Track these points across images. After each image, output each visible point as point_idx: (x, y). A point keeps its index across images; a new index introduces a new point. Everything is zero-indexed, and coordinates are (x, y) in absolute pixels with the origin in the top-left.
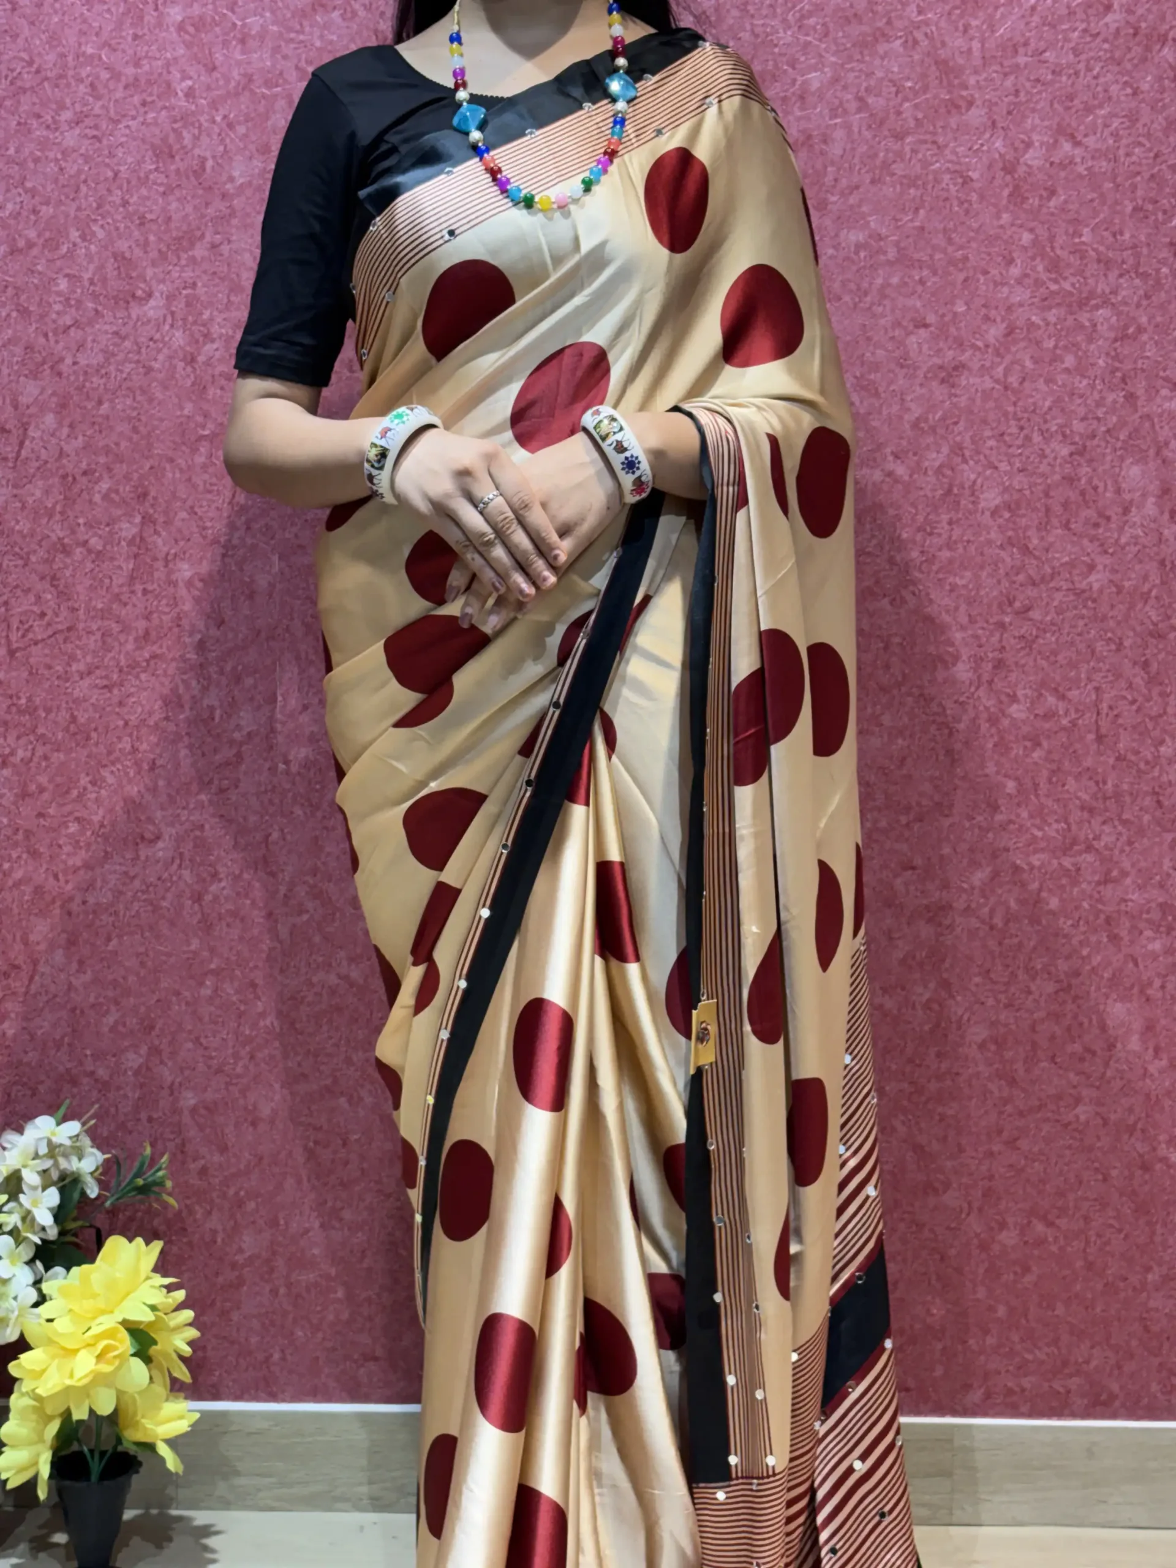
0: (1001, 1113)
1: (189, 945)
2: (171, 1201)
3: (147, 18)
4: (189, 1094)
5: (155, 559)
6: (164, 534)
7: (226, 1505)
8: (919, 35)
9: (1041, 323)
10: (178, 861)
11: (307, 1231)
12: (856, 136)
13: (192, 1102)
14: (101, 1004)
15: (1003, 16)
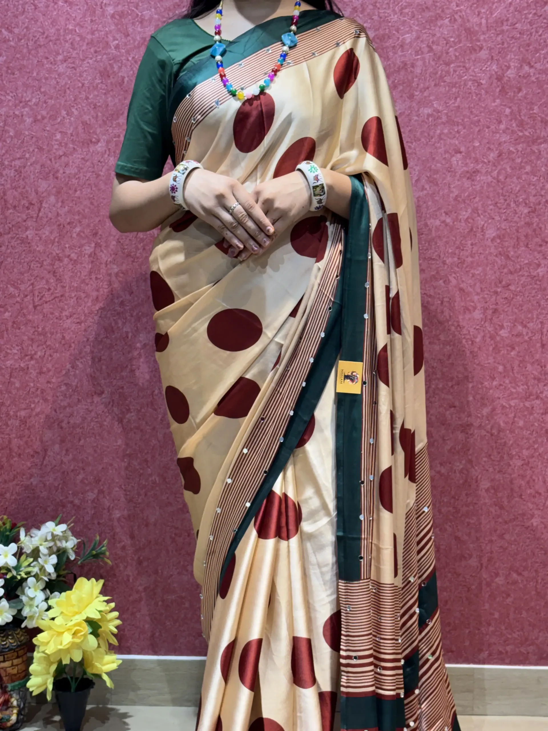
0: (496, 522)
1: (117, 442)
2: (109, 562)
3: (97, 12)
4: (117, 512)
5: (101, 263)
6: (105, 251)
7: (133, 703)
8: (457, 17)
9: (515, 151)
10: (111, 403)
11: (172, 575)
12: (427, 64)
13: (118, 516)
14: (76, 470)
15: (496, 7)
